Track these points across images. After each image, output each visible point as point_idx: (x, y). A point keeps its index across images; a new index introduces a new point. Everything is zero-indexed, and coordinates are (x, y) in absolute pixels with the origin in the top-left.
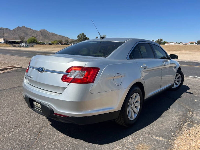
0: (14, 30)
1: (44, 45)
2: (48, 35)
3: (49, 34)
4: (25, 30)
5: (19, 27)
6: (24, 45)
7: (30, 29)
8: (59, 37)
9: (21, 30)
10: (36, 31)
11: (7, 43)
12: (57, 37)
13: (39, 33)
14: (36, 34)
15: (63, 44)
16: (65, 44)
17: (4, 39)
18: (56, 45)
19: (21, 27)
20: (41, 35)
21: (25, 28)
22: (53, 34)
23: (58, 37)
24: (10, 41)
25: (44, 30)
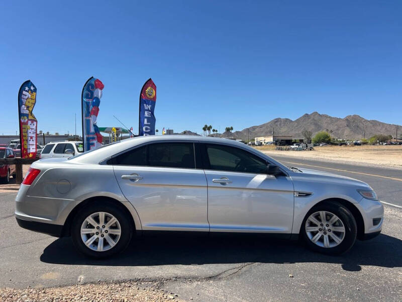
0: (297, 121)
1: (342, 146)
2: (361, 125)
3: (364, 123)
4: (316, 118)
5: (307, 114)
6: (297, 146)
7: (326, 116)
8: (388, 129)
9: (309, 120)
10: (338, 120)
11: (276, 144)
12: (384, 129)
13: (343, 122)
14: (336, 125)
15: (391, 144)
16: (395, 144)
17: (274, 137)
18: (372, 146)
19: (309, 114)
20: (347, 126)
21: (317, 116)
22: (375, 123)
23: (386, 129)
24: (282, 140)
25: (355, 116)
